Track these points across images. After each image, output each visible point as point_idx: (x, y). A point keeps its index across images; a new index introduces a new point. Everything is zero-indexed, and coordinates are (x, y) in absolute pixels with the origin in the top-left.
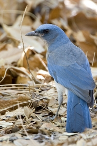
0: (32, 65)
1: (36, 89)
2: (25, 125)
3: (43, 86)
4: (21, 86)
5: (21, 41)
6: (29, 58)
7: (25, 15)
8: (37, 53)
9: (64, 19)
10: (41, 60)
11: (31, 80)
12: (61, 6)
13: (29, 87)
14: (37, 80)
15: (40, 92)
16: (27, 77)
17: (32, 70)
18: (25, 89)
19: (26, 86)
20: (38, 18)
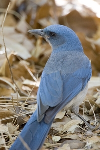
0: (16, 74)
1: (21, 103)
2: (9, 147)
3: (30, 100)
4: (3, 99)
5: (3, 45)
6: (13, 66)
7: (8, 14)
8: (22, 59)
9: (54, 19)
10: (27, 68)
11: (15, 92)
12: (51, 4)
13: (13, 100)
14: (22, 92)
15: (26, 106)
16: (10, 89)
17: (17, 80)
18: (7, 102)
19: (9, 99)
20: (23, 18)
